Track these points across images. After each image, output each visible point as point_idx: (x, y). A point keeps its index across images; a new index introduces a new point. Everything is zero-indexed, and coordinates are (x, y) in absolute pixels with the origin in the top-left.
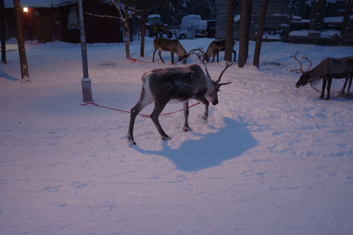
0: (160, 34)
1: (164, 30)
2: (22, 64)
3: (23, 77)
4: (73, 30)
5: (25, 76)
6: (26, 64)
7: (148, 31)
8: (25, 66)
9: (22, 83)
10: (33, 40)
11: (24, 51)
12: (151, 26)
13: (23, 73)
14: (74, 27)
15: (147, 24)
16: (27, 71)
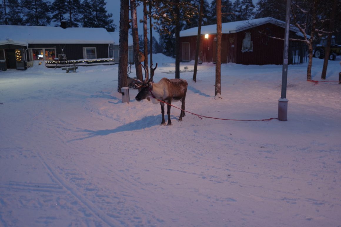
0: (333, 55)
1: (338, 51)
2: (217, 82)
3: (216, 94)
4: (245, 53)
5: (218, 94)
6: (220, 83)
7: (319, 53)
8: (219, 85)
9: (215, 99)
10: (209, 62)
11: (220, 71)
12: (322, 47)
13: (216, 91)
14: (247, 50)
15: (318, 45)
16: (220, 89)
